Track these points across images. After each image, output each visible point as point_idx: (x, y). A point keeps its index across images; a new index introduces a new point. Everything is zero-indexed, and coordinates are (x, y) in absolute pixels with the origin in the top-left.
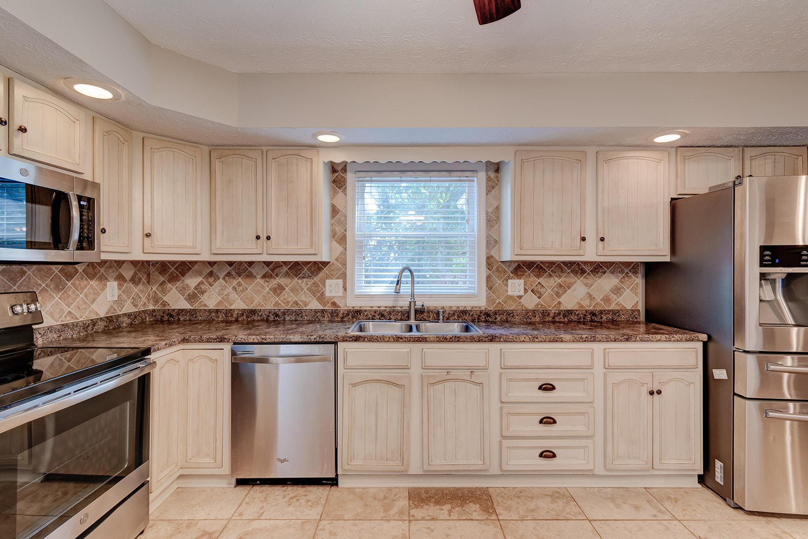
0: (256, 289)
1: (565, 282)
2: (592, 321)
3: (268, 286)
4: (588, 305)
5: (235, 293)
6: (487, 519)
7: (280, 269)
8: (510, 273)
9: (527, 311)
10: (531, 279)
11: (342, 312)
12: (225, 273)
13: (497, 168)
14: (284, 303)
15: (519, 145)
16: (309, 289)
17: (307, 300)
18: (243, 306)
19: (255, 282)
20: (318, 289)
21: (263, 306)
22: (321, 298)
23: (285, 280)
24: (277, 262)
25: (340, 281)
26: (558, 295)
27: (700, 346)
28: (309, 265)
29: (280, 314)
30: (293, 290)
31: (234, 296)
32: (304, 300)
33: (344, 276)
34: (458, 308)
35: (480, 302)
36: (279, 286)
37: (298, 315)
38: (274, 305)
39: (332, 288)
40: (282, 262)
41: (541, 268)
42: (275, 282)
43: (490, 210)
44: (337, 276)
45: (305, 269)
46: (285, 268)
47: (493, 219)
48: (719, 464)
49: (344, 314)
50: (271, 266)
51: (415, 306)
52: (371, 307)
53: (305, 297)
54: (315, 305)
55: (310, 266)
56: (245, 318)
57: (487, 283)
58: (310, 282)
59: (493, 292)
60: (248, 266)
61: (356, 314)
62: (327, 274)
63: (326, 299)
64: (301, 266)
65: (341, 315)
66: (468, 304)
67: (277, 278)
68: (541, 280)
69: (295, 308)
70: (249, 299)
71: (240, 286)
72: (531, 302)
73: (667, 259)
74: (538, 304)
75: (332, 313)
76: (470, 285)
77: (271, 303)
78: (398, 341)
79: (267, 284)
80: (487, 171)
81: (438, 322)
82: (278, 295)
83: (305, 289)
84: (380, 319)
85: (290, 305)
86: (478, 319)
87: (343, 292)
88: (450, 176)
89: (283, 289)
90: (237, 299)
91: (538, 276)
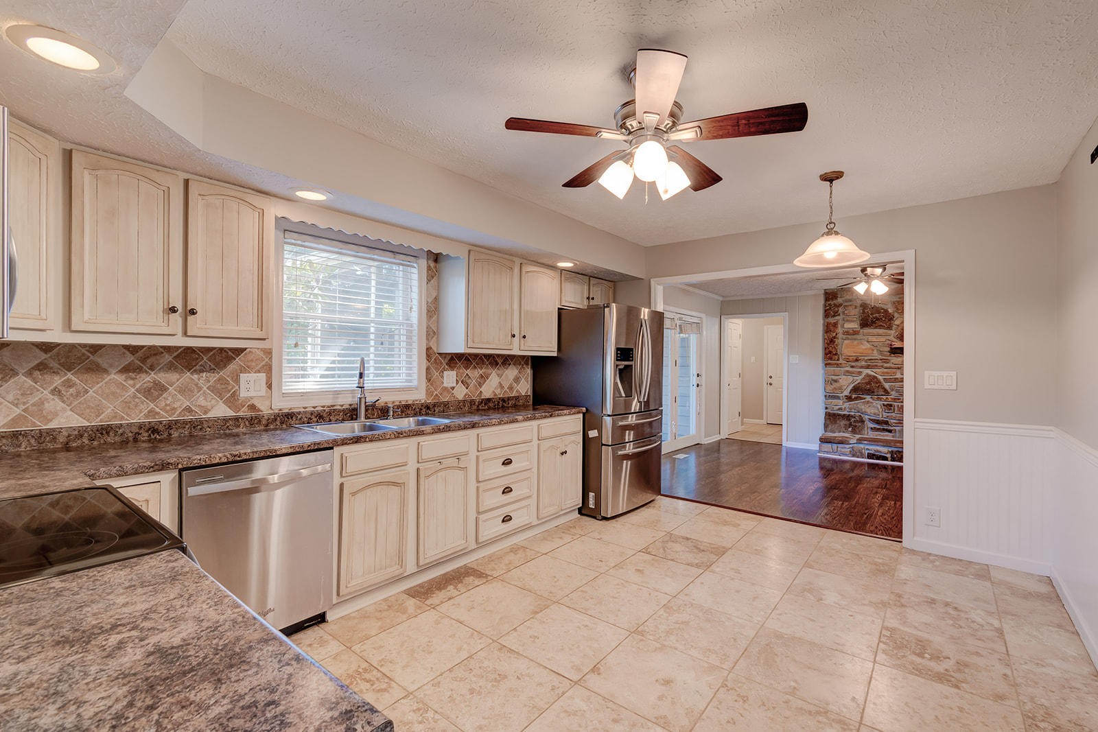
0: (107, 391)
1: (484, 373)
2: (503, 406)
3: (133, 386)
4: (500, 394)
5: (57, 400)
6: (487, 581)
7: (158, 357)
8: (445, 364)
9: (459, 402)
10: (461, 371)
11: (266, 417)
12: (32, 365)
13: (436, 258)
14: (167, 412)
15: (473, 245)
16: (212, 388)
17: (209, 404)
18: (77, 421)
19: (106, 380)
20: (227, 388)
21: (122, 418)
22: (233, 400)
23: (166, 375)
24: (150, 347)
25: (263, 376)
26: (480, 385)
27: (581, 416)
28: (212, 353)
29: (161, 428)
30: (182, 391)
31: (54, 404)
32: (203, 405)
33: (268, 369)
34: (400, 402)
35: (420, 396)
36: (157, 385)
37: (194, 427)
38: (147, 416)
39: (251, 387)
40: (162, 347)
41: (469, 360)
42: (148, 379)
43: (430, 301)
44: (258, 368)
45: (205, 358)
46: (167, 356)
47: (434, 309)
48: (592, 495)
49: (269, 419)
50: (140, 354)
51: (366, 403)
52: (305, 408)
53: (205, 399)
54: (221, 410)
55: (214, 354)
56: (87, 442)
57: (427, 376)
58: (214, 377)
59: (432, 384)
60: (91, 353)
61: (286, 420)
62: (241, 365)
63: (240, 402)
64: (198, 354)
65: (264, 422)
66: (409, 398)
67: (152, 373)
68: (468, 372)
69: (189, 417)
70: (93, 408)
71: (70, 387)
72: (461, 393)
73: (555, 354)
74: (466, 395)
75: (251, 420)
76: (407, 378)
77: (141, 412)
78: (398, 437)
79: (131, 382)
80: (428, 259)
81: (387, 419)
82: (153, 401)
83: (205, 388)
84: (317, 422)
85: (178, 412)
86: (420, 413)
87: (267, 392)
88: (394, 258)
89: (163, 389)
90: (64, 410)
91: (467, 368)
